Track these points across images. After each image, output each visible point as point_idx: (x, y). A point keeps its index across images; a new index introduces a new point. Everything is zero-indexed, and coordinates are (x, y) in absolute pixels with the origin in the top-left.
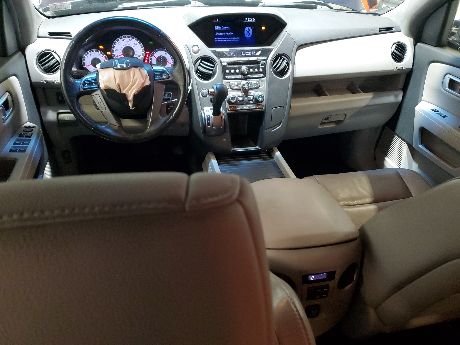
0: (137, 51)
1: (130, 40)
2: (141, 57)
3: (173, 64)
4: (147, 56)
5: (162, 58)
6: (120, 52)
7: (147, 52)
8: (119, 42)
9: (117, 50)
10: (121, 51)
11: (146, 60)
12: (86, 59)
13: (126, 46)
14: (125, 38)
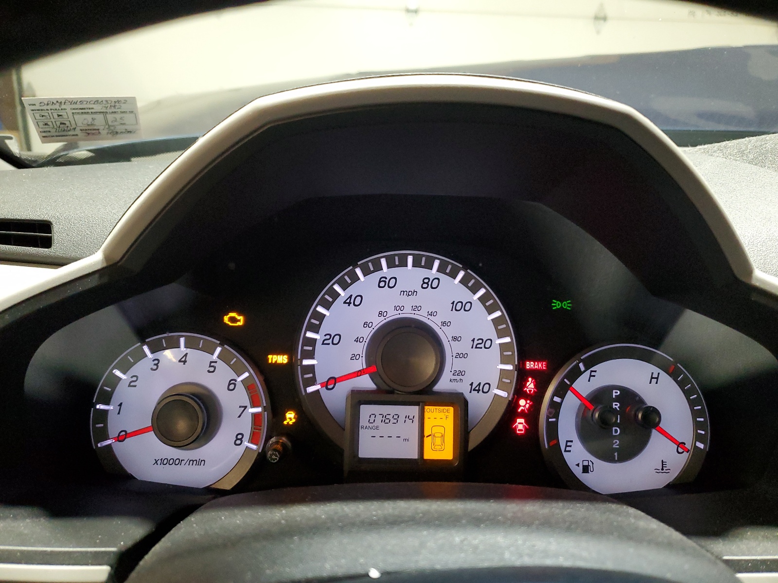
0: (464, 356)
1: (426, 283)
2: (489, 395)
3: (701, 446)
4: (530, 385)
5: (618, 399)
6: (354, 357)
7: (529, 365)
8: (354, 290)
9: (332, 339)
10: (361, 349)
11: (522, 415)
12: (122, 393)
13: (393, 315)
14: (396, 272)
